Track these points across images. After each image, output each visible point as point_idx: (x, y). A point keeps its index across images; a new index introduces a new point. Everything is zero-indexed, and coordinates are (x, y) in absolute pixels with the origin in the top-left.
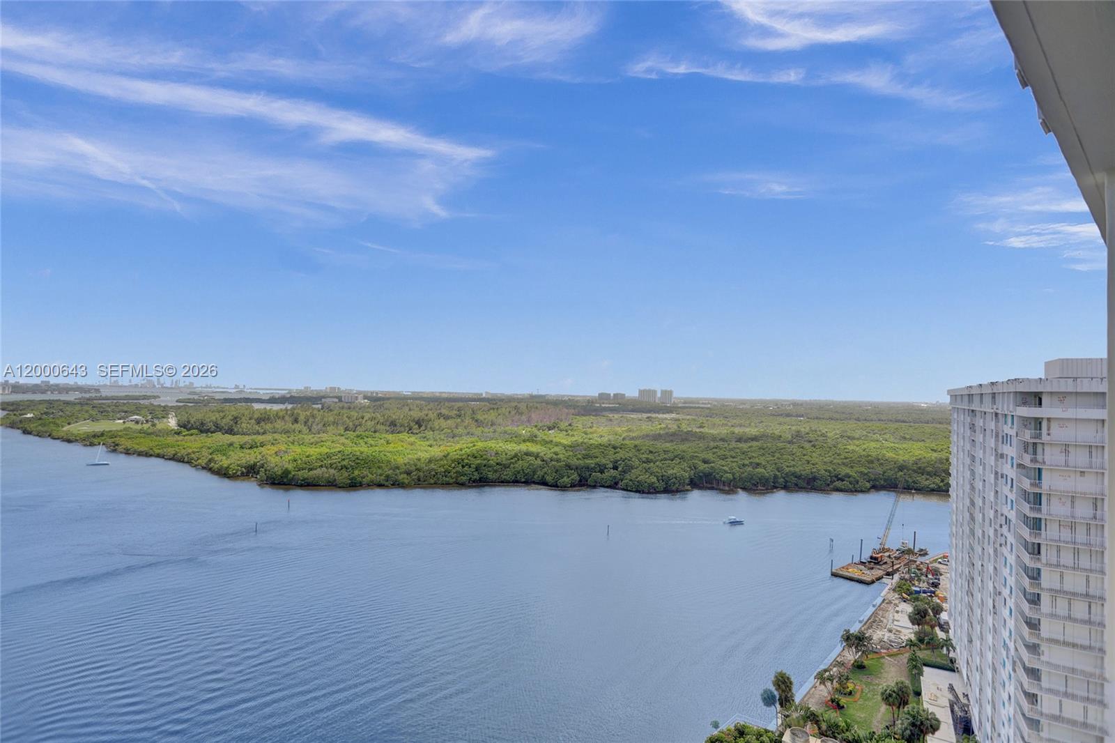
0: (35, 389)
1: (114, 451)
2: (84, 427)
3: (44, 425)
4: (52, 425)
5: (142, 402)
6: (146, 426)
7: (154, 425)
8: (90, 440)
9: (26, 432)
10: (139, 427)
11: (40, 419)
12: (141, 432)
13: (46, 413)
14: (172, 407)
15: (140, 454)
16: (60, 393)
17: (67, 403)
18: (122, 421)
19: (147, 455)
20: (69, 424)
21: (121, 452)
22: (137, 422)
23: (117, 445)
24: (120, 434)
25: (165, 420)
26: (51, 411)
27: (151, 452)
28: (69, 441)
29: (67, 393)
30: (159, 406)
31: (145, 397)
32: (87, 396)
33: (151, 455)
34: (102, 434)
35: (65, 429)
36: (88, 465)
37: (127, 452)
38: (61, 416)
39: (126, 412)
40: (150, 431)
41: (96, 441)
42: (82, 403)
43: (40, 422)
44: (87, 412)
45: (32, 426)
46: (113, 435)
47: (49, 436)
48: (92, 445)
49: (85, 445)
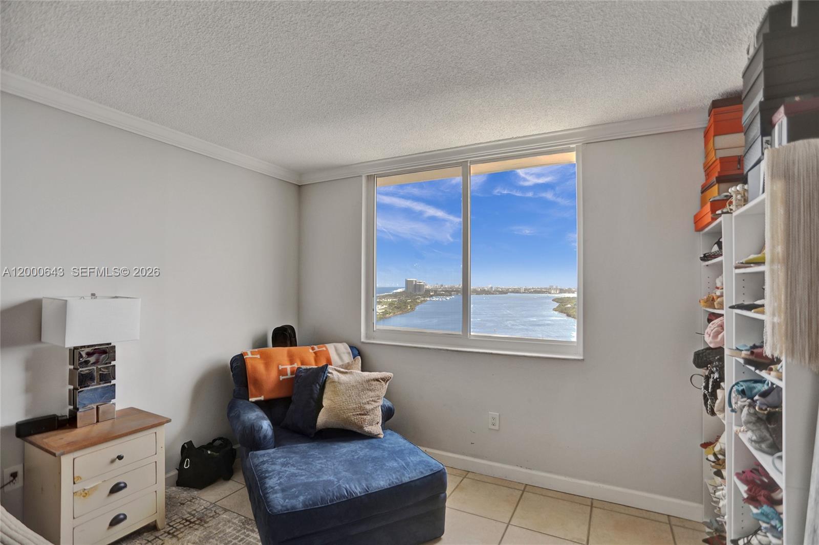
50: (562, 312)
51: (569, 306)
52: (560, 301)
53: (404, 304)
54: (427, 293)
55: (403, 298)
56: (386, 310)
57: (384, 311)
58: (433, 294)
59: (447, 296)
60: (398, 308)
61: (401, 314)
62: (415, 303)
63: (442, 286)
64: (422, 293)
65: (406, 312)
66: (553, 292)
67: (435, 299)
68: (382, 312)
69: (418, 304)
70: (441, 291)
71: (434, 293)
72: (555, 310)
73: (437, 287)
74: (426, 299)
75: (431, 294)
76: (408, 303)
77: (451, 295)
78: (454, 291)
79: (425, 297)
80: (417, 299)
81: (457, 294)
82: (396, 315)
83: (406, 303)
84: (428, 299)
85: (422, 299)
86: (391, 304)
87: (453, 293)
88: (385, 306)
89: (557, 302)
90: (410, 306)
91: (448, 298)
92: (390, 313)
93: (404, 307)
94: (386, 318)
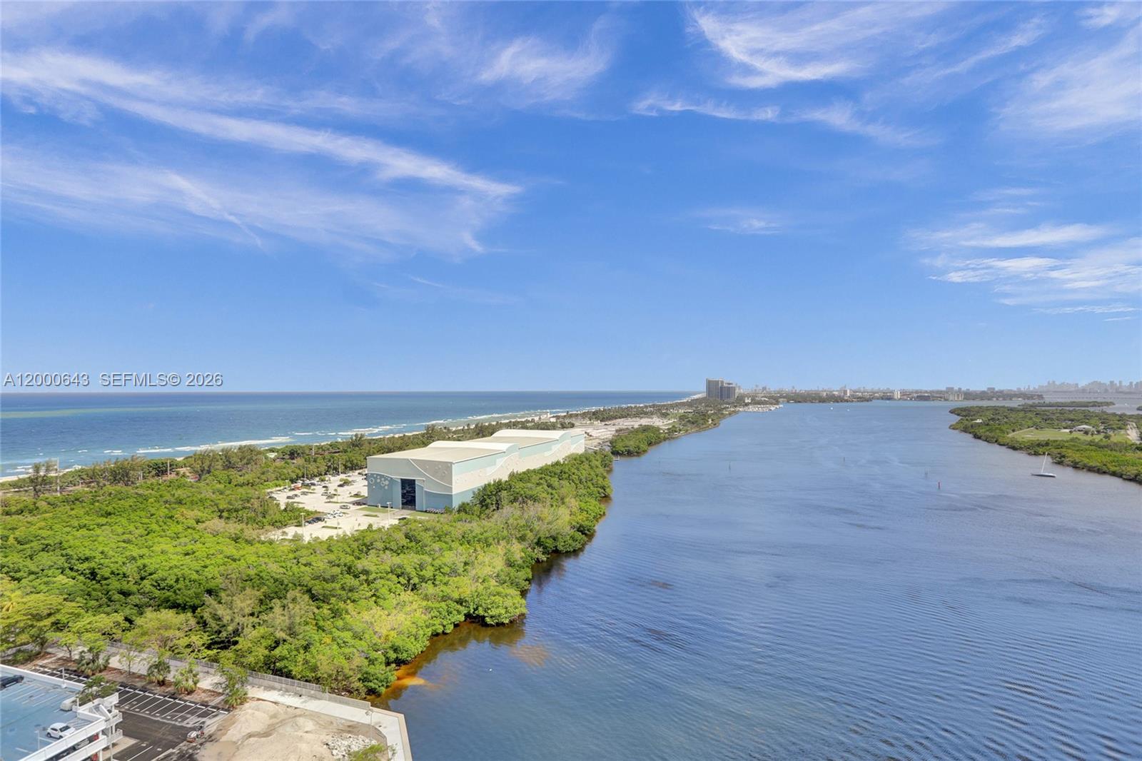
0: (983, 396)
1: (1060, 463)
2: (1028, 435)
3: (990, 430)
4: (998, 431)
5: (1092, 409)
6: (1097, 438)
7: (1107, 437)
8: (1035, 449)
9: (977, 437)
10: (1089, 438)
11: (988, 425)
12: (1091, 443)
13: (993, 419)
14: (1131, 416)
15: (1091, 469)
16: (1004, 399)
17: (1011, 410)
18: (1068, 431)
19: (1100, 471)
20: (1014, 431)
21: (1068, 466)
22: (1086, 433)
23: (1064, 456)
24: (1066, 444)
25: (1122, 432)
26: (997, 417)
27: (1105, 469)
28: (1014, 448)
29: (1011, 399)
30: (1114, 415)
31: (1095, 404)
32: (1030, 402)
33: (1105, 473)
34: (1047, 444)
35: (1010, 435)
36: (1033, 475)
37: (1075, 466)
38: (1006, 423)
39: (1072, 420)
40: (1102, 444)
41: (1040, 450)
42: (1025, 409)
43: (988, 428)
44: (1031, 419)
45: (981, 431)
46: (1059, 445)
47: (996, 441)
48: (1036, 454)
49: (1029, 454)
50: (965, 430)
51: (979, 421)
52: (964, 413)
53: (702, 417)
54: (740, 401)
55: (702, 408)
56: (674, 426)
57: (671, 427)
58: (750, 401)
59: (771, 404)
60: (693, 423)
61: (697, 431)
62: (720, 415)
63: (764, 389)
64: (731, 400)
65: (704, 429)
66: (951, 398)
67: (751, 408)
68: (668, 429)
69: (724, 416)
70: (762, 397)
71: (752, 400)
72: (953, 428)
73: (757, 391)
74: (737, 409)
75: (746, 401)
76: (709, 417)
77: (777, 403)
78: (784, 397)
79: (736, 406)
80: (724, 409)
81: (788, 402)
82: (690, 433)
83: (704, 416)
84: (741, 409)
85: (732, 409)
86: (682, 418)
87: (781, 400)
88: (673, 420)
89: (958, 415)
90: (712, 420)
91: (773, 409)
92: (680, 430)
93: (702, 421)
94: (674, 438)
